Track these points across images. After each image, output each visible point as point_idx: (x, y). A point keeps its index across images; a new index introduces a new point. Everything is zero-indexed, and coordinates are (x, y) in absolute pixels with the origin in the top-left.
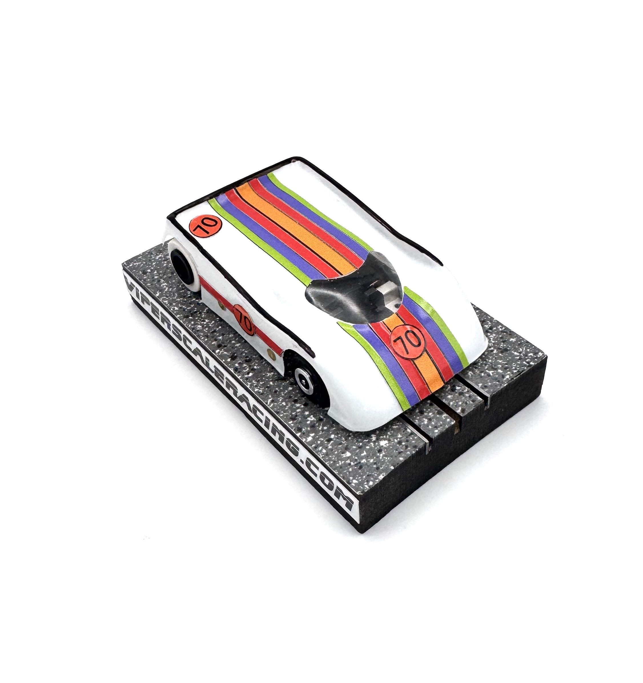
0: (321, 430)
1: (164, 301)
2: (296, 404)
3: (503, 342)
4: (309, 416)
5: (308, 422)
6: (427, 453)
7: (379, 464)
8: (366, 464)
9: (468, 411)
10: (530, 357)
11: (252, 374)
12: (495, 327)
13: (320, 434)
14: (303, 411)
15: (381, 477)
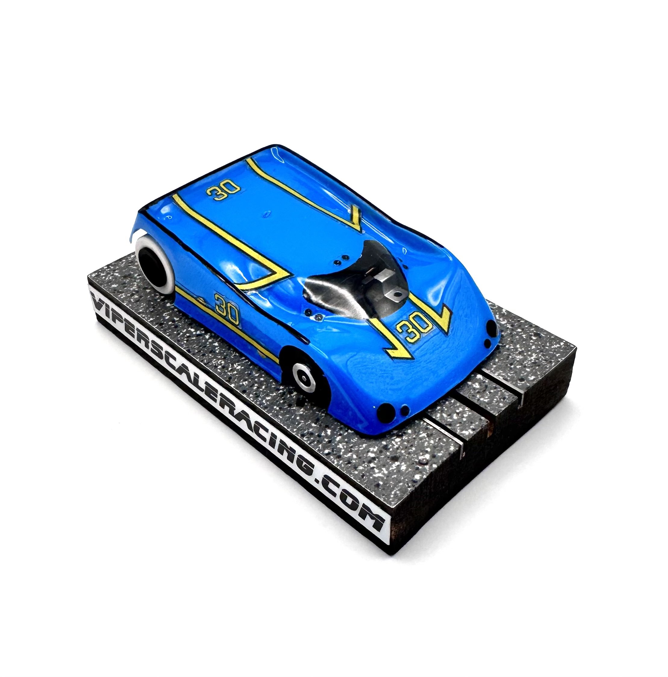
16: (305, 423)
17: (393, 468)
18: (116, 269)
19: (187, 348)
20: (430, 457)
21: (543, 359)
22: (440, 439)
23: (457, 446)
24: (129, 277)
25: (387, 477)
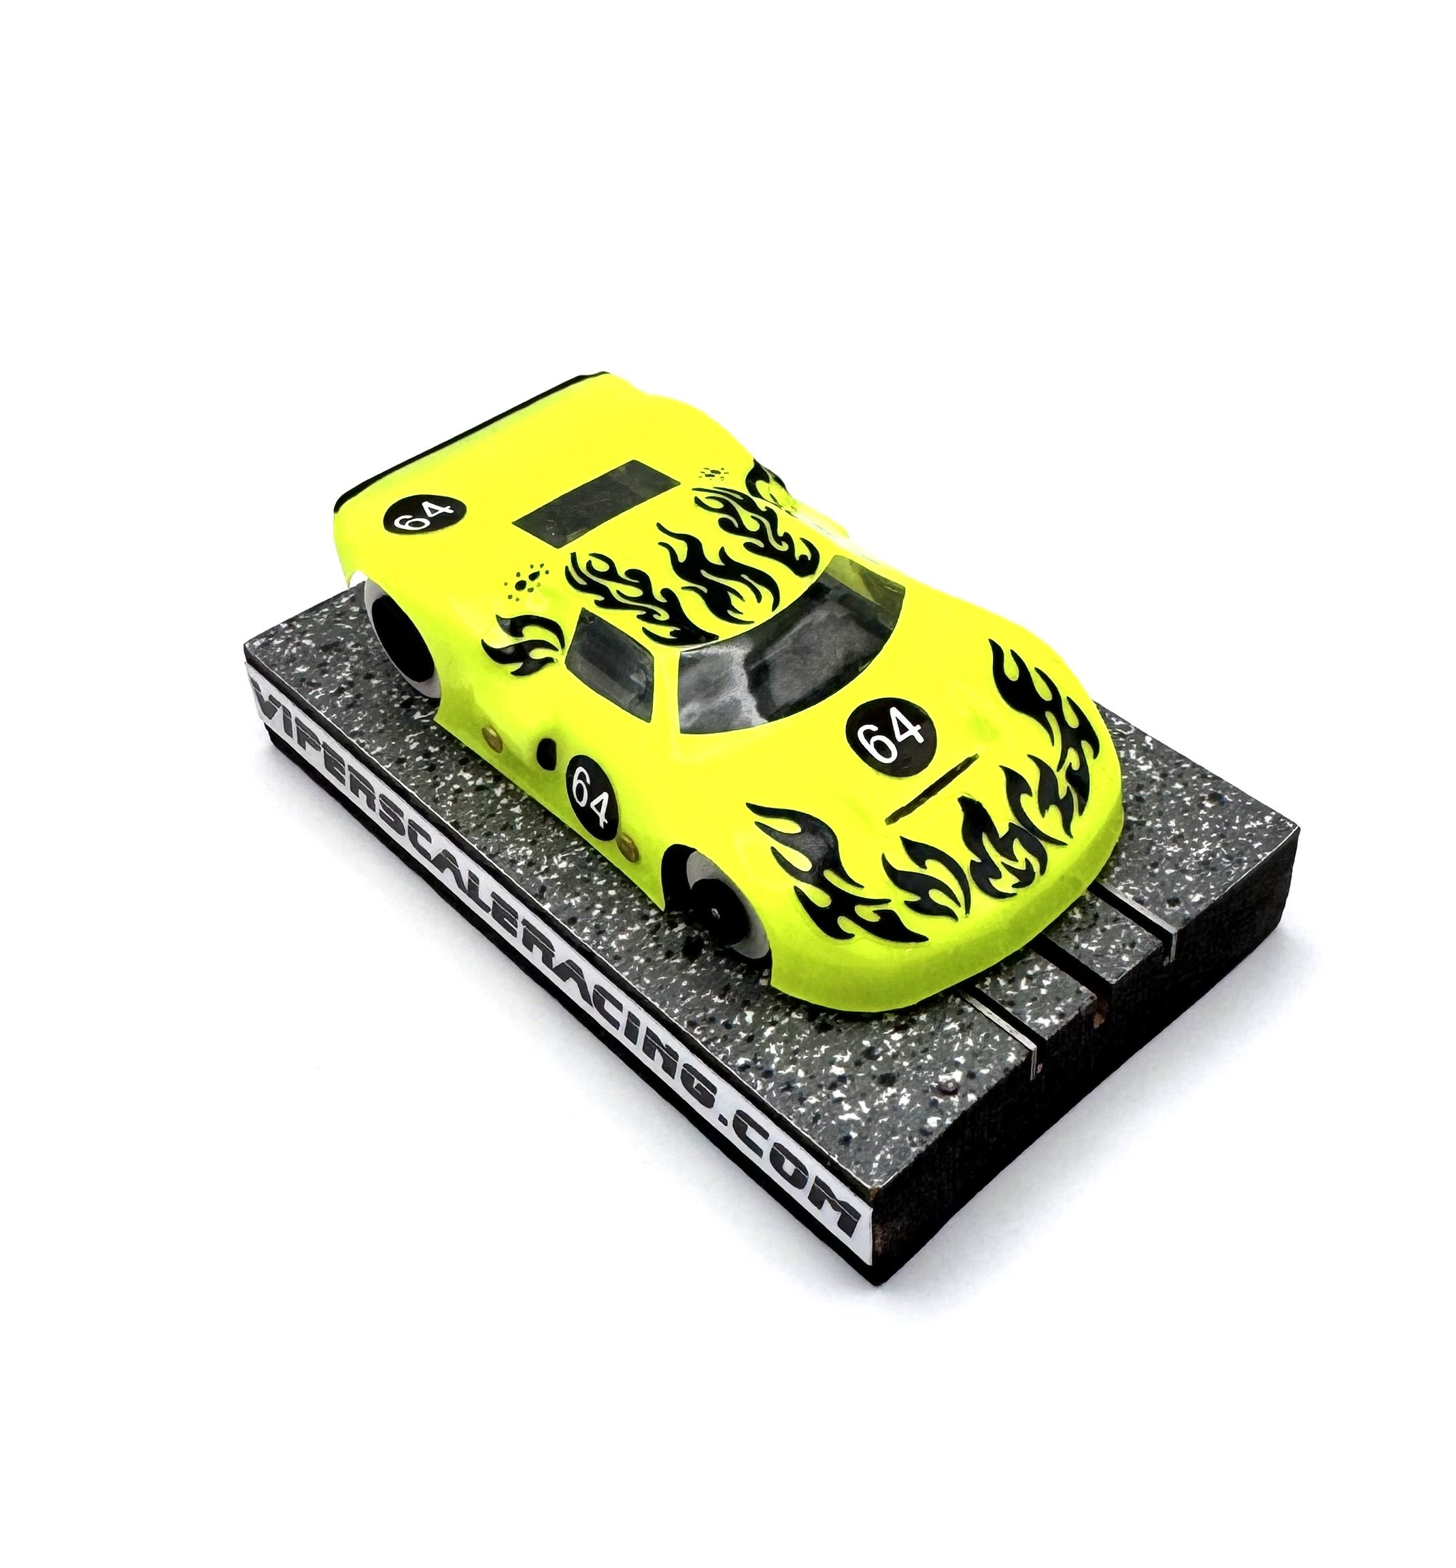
16: (699, 994)
17: (881, 1102)
18: (307, 628)
19: (453, 817)
20: (962, 1077)
21: (1223, 855)
22: (987, 1036)
23: (1024, 1052)
24: (335, 648)
25: (869, 1120)
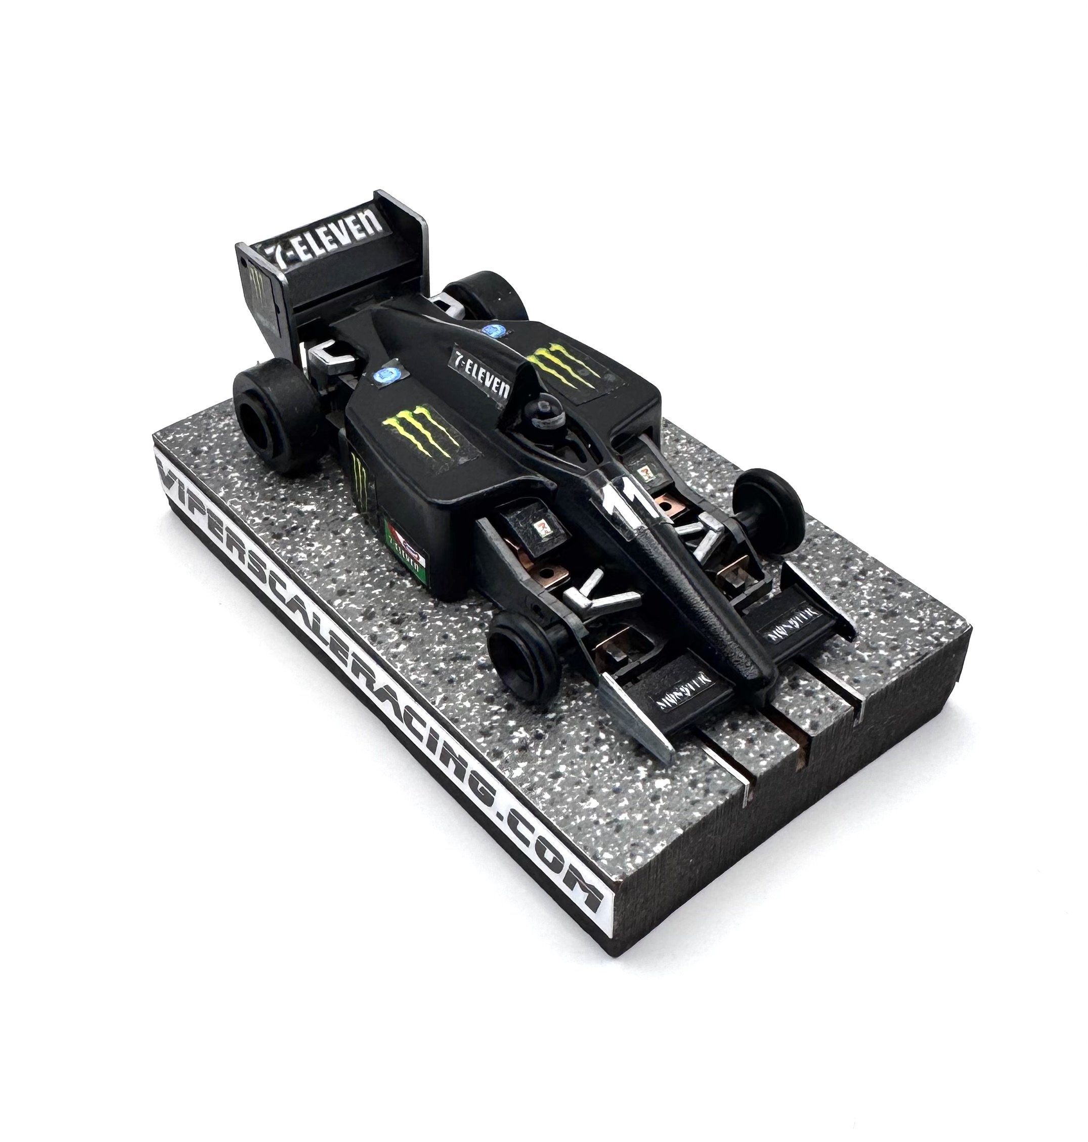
0: (540, 757)
1: (236, 507)
2: (490, 706)
3: (888, 598)
4: (516, 728)
5: (515, 741)
6: (744, 805)
7: (654, 824)
8: (628, 823)
9: (823, 727)
10: (940, 628)
11: (405, 647)
12: (870, 570)
13: (539, 763)
14: (503, 719)
15: (658, 849)
